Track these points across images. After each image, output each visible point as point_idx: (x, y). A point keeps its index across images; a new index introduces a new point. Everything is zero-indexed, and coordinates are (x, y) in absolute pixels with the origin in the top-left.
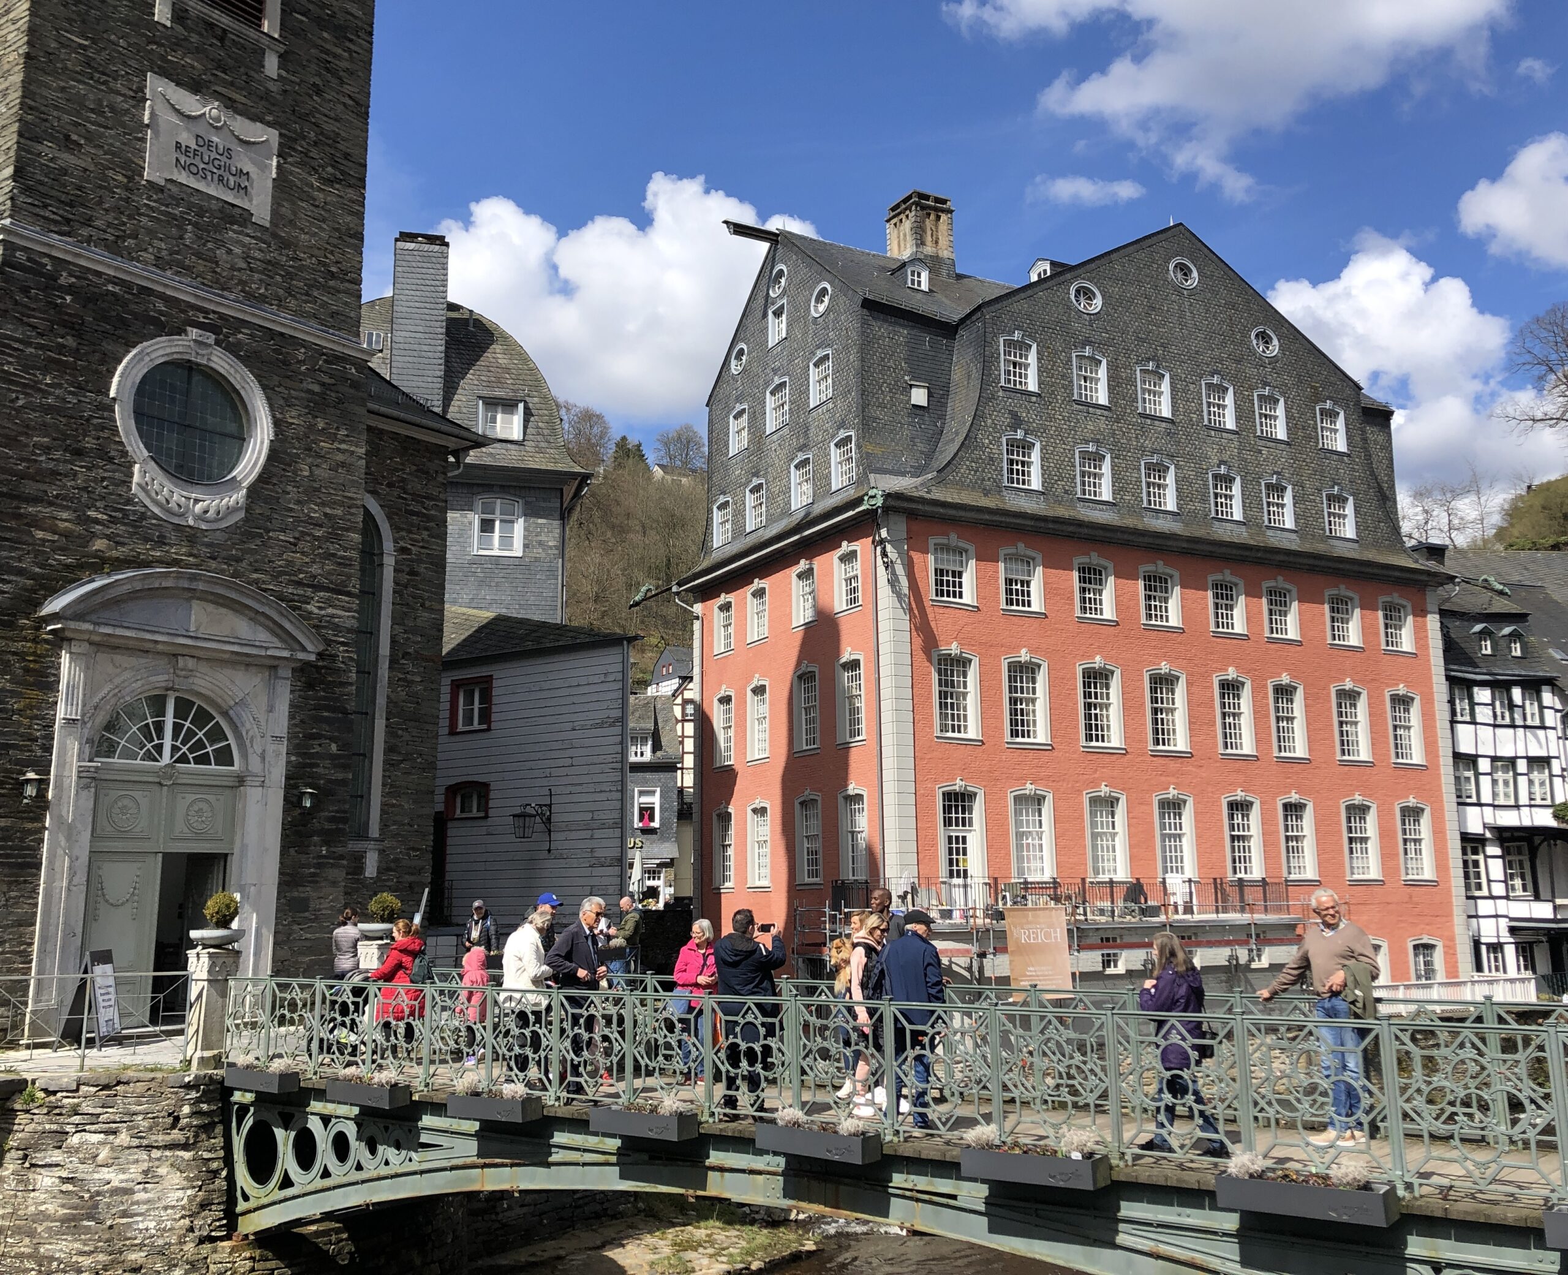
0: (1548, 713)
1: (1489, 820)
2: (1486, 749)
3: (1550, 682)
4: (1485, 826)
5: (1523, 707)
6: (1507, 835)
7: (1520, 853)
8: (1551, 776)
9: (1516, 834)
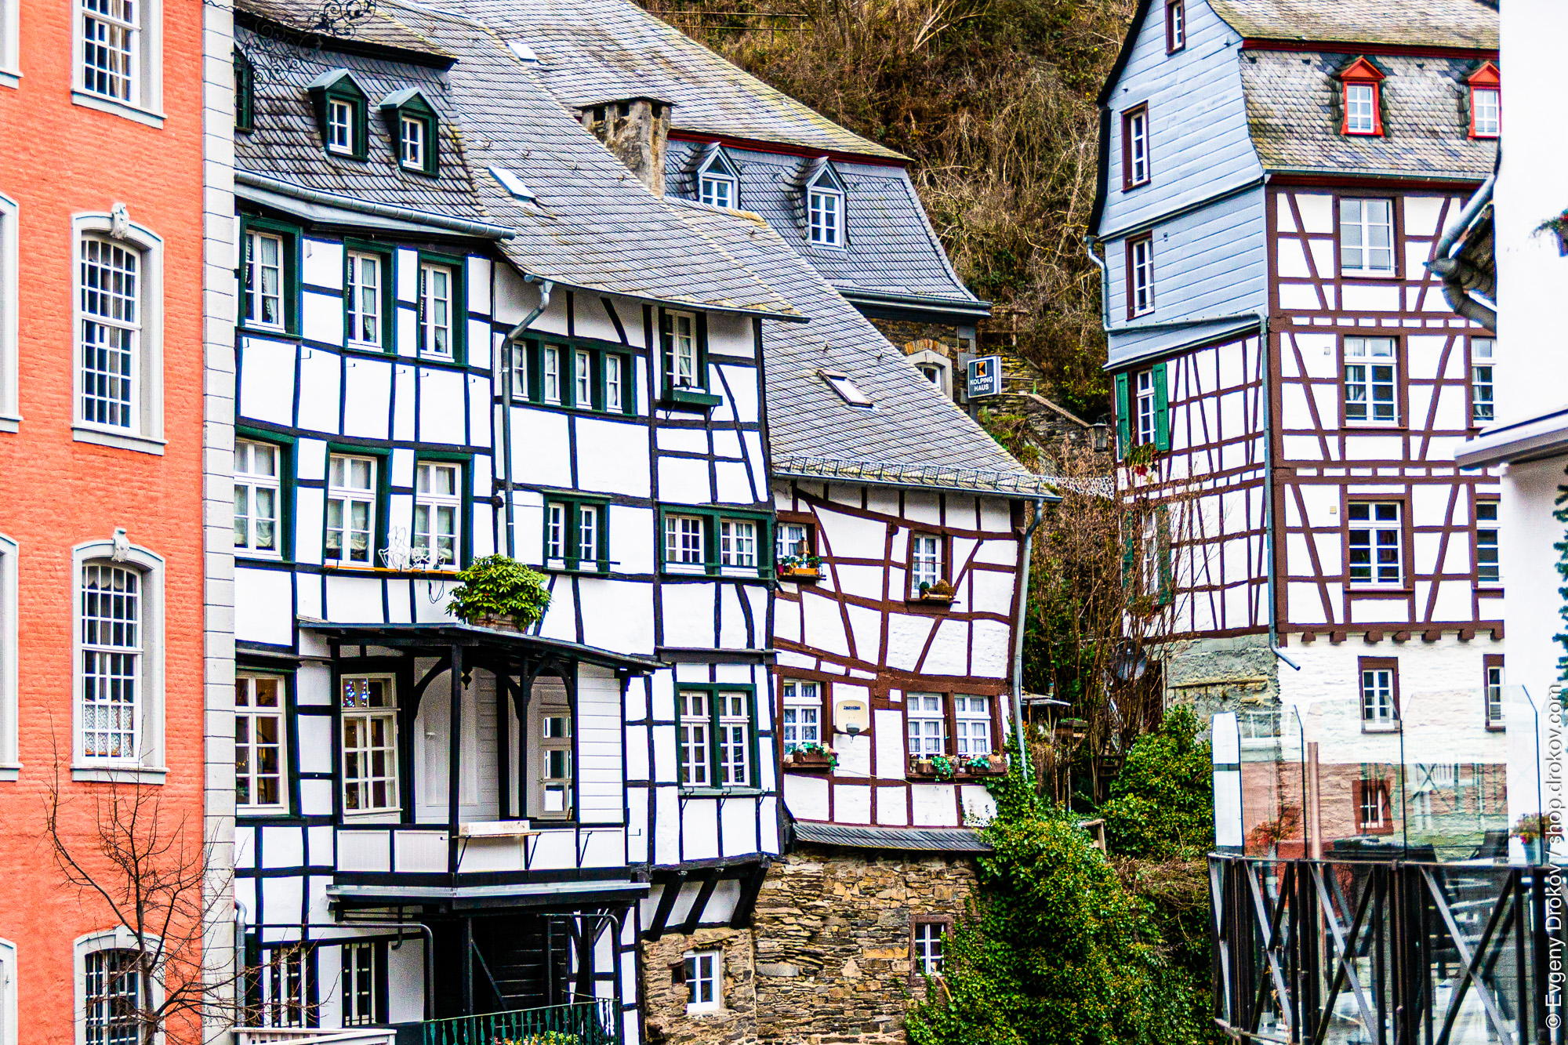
0: (478, 332)
1: (309, 611)
2: (319, 415)
3: (489, 246)
4: (296, 626)
5: (418, 307)
6: (349, 651)
7: (376, 701)
8: (468, 500)
9: (372, 651)
